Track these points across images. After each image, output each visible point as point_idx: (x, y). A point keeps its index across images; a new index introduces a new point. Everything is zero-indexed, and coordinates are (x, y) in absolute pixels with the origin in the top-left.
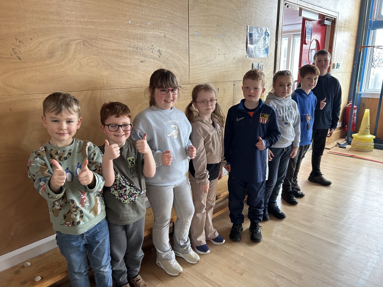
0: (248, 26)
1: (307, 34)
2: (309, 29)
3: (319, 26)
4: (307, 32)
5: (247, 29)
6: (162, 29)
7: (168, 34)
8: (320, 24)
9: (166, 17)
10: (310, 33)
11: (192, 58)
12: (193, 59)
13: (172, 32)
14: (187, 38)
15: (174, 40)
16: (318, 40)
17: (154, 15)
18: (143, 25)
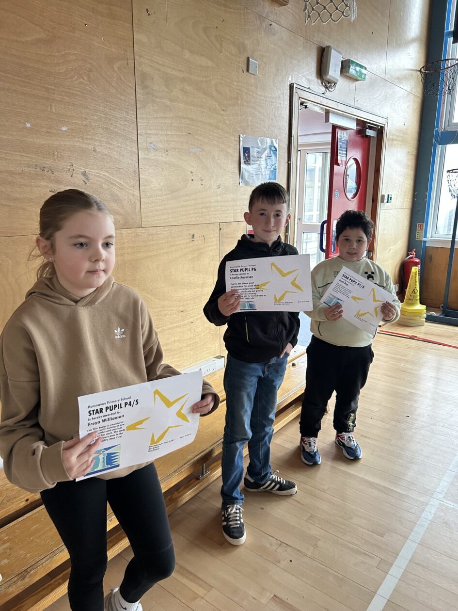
0: (241, 135)
1: (340, 150)
2: (343, 143)
3: (358, 139)
4: (339, 146)
5: (239, 140)
6: (89, 137)
7: (101, 146)
8: (359, 135)
9: (96, 118)
10: (344, 148)
11: (145, 186)
12: (147, 187)
13: (108, 143)
14: (134, 153)
15: (111, 157)
16: (358, 159)
17: (74, 115)
18: (53, 131)
